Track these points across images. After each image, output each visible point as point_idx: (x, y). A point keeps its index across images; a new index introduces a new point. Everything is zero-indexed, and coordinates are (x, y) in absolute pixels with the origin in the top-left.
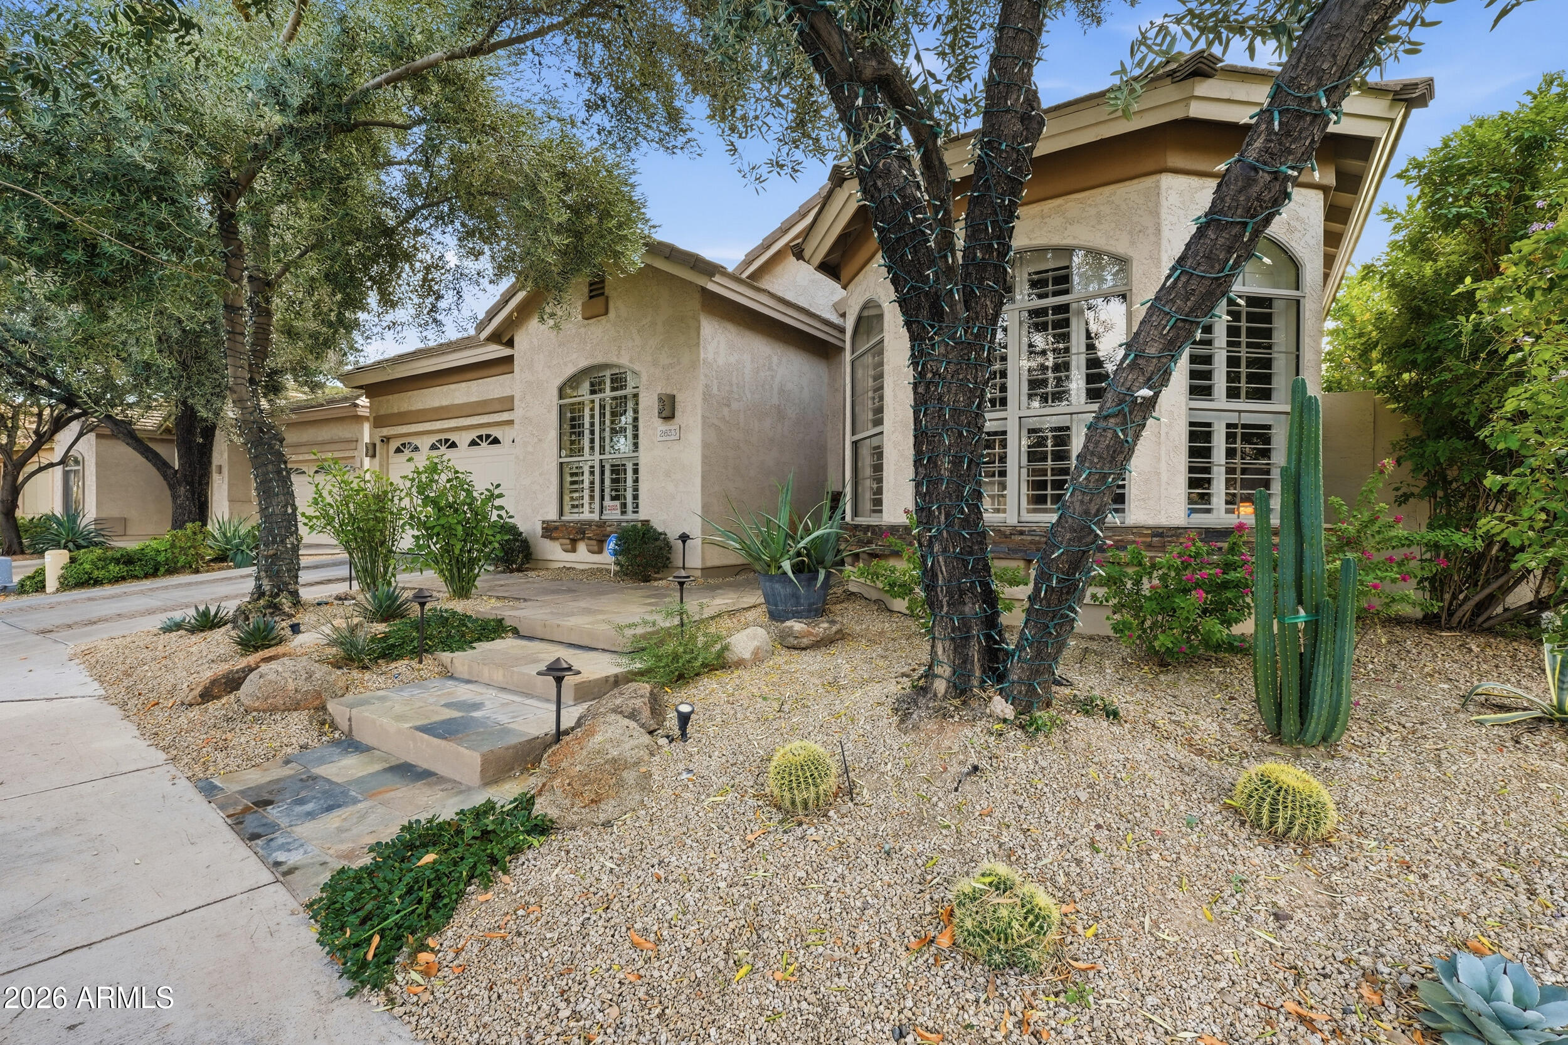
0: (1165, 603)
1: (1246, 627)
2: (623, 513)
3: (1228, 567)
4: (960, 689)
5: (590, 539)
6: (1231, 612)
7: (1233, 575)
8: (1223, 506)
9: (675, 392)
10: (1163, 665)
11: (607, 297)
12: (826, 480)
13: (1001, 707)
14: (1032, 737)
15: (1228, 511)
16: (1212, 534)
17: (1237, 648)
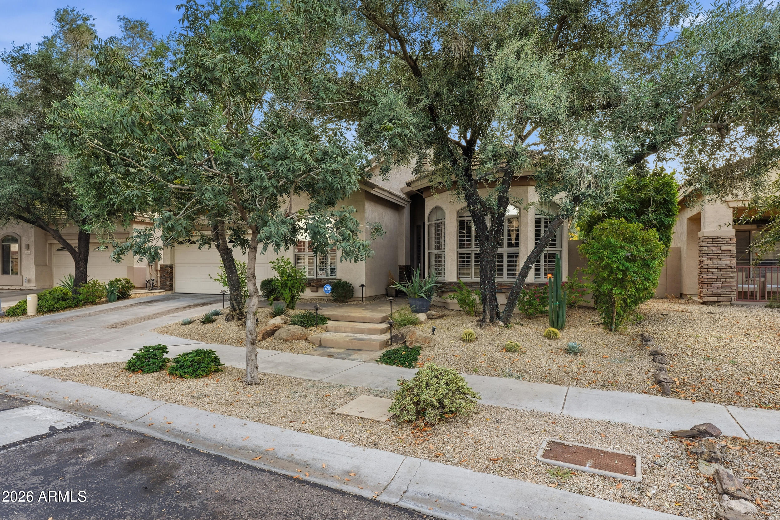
0: (530, 302)
1: (547, 308)
2: (327, 275)
3: (544, 293)
4: (492, 321)
5: (313, 286)
6: (545, 304)
7: (545, 295)
8: (543, 276)
10: (530, 318)
12: (398, 261)
13: (501, 323)
14: (508, 329)
15: (545, 278)
16: (541, 285)
17: (545, 312)
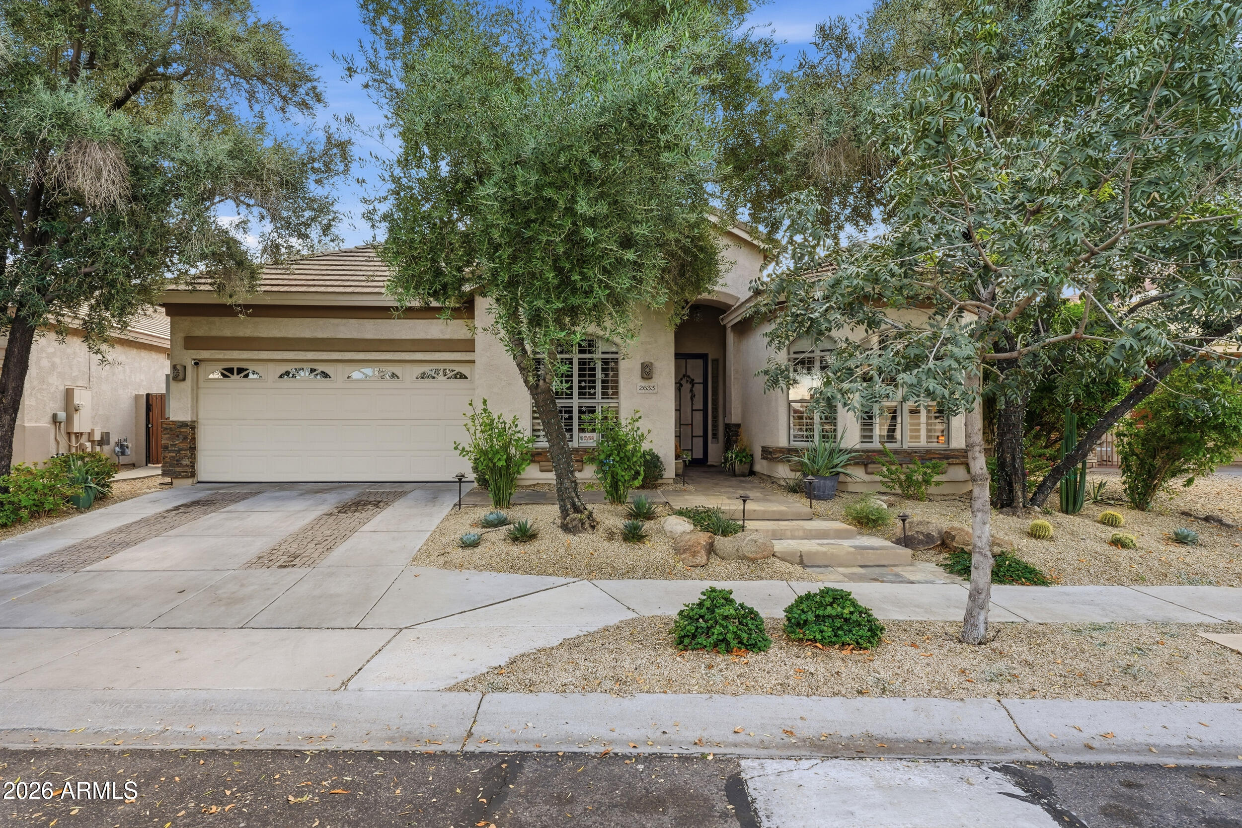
9: (652, 361)
13: (1037, 508)
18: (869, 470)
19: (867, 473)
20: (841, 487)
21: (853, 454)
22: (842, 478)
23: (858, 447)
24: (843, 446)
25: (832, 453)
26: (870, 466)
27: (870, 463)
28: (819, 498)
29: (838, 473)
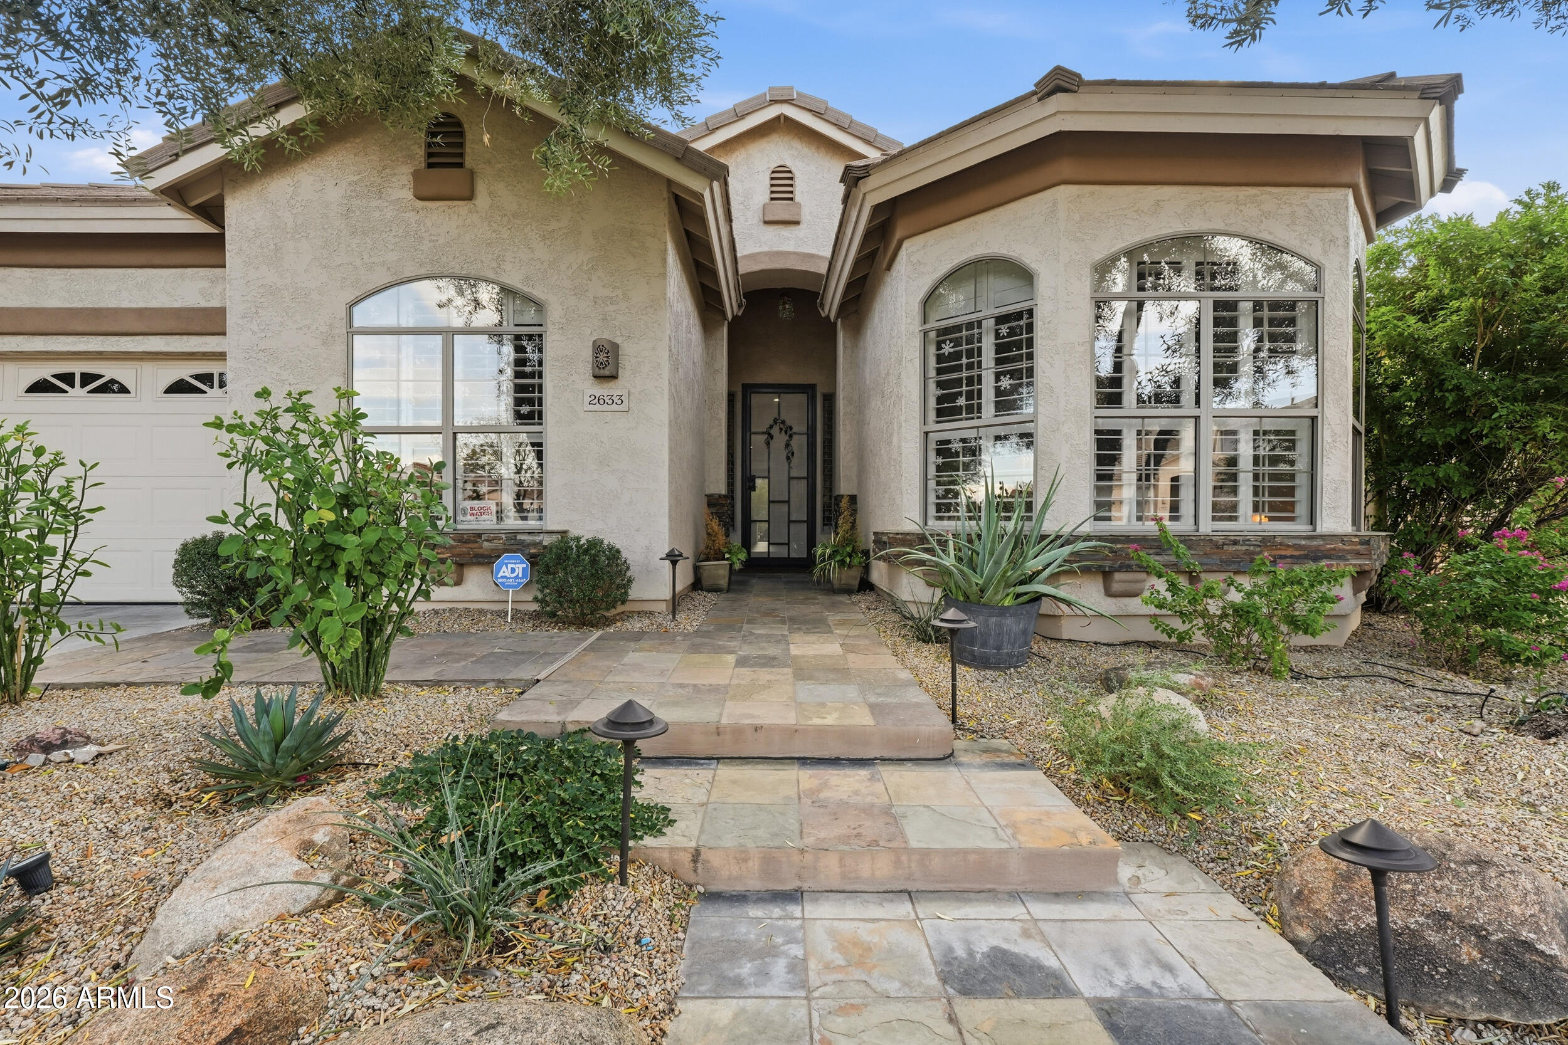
2: (503, 519)
9: (618, 340)
11: (472, 174)
18: (1116, 587)
19: (1109, 593)
20: (1047, 628)
21: (1080, 546)
22: (1046, 607)
23: (1086, 529)
24: (1049, 526)
25: (1019, 541)
26: (1118, 576)
27: (1119, 570)
28: (981, 663)
29: (1038, 598)
